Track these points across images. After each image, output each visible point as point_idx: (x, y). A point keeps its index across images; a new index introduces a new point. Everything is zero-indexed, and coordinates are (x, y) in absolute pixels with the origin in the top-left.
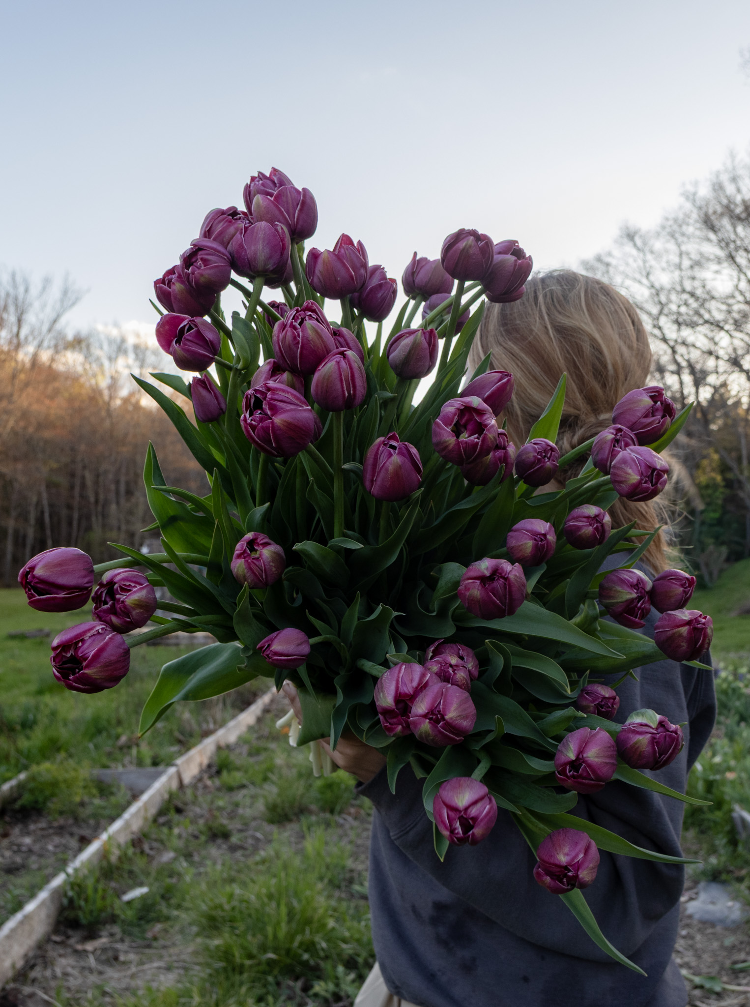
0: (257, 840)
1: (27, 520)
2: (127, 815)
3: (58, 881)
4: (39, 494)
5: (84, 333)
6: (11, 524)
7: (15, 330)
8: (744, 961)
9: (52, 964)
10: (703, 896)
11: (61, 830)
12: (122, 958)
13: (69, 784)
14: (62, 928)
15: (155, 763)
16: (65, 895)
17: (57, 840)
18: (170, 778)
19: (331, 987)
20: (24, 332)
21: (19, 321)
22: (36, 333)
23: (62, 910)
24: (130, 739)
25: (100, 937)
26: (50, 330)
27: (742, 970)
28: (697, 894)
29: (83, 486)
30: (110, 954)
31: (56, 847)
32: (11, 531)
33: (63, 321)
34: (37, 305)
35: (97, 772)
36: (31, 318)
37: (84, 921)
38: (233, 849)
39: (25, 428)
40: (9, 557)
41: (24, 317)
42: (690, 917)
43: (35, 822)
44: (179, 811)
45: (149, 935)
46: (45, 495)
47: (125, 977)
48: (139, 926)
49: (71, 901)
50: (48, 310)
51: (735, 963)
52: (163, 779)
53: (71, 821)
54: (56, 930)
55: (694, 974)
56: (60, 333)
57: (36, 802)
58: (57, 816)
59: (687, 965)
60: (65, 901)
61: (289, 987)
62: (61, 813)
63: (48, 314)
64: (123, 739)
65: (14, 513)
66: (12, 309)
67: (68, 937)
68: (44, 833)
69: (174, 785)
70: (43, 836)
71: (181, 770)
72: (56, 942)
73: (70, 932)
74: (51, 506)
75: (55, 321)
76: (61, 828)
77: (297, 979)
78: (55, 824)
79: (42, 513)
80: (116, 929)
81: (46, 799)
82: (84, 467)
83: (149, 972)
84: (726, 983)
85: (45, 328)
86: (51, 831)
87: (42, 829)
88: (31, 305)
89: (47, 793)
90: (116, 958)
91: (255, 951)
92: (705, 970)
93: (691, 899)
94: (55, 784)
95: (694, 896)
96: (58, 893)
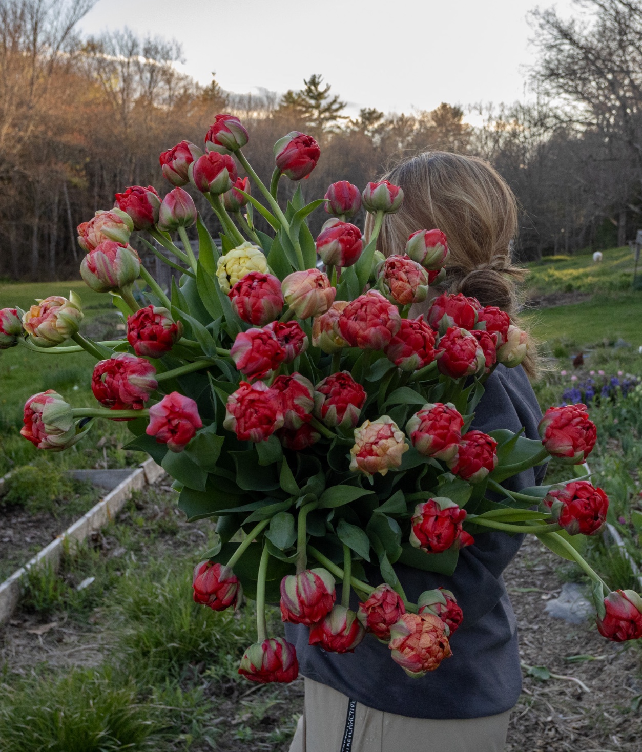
0: (198, 536)
1: (50, 219)
2: (88, 515)
3: (17, 575)
4: (62, 193)
5: (97, 38)
6: (35, 222)
7: (32, 38)
8: (577, 654)
9: (8, 643)
10: (564, 595)
11: (38, 524)
12: (66, 639)
13: (46, 483)
14: (20, 613)
15: (128, 463)
16: (23, 586)
17: (34, 532)
18: (136, 478)
19: (221, 671)
20: (41, 38)
21: (35, 29)
22: (52, 39)
23: (21, 598)
24: (108, 441)
25: (51, 621)
26: (63, 38)
27: (573, 662)
28: (559, 593)
29: (102, 185)
30: (56, 636)
31: (32, 538)
32: (36, 229)
33: (77, 28)
34: (51, 12)
35: (73, 472)
36: (46, 26)
37: (38, 608)
38: (177, 545)
39: (45, 132)
40: (35, 253)
41: (39, 25)
42: (547, 613)
43: (17, 517)
44: (139, 508)
45: (92, 620)
46: (66, 197)
47: (64, 655)
48: (83, 613)
49: (28, 591)
50: (62, 18)
51: (568, 655)
52: (129, 480)
53: (47, 516)
54: (15, 616)
55: (531, 665)
56: (74, 39)
57: (19, 499)
58: (35, 511)
59: (527, 657)
60: (23, 591)
61: (190, 670)
62: (39, 509)
63: (62, 22)
64: (103, 440)
65: (38, 212)
66: (28, 17)
67: (25, 621)
68: (25, 526)
69: (139, 485)
70: (23, 529)
71: (147, 471)
72: (13, 625)
73: (27, 617)
74: (72, 204)
75: (69, 28)
76: (39, 521)
77: (197, 663)
78: (34, 518)
79: (65, 211)
80: (65, 614)
81: (27, 496)
82: (102, 168)
83: (84, 652)
84: (554, 673)
85: (59, 36)
86: (30, 524)
87: (23, 523)
88: (45, 13)
89: (28, 491)
90: (60, 641)
91: (164, 640)
92: (540, 660)
93: (553, 597)
94: (34, 484)
95: (556, 595)
96: (18, 584)
